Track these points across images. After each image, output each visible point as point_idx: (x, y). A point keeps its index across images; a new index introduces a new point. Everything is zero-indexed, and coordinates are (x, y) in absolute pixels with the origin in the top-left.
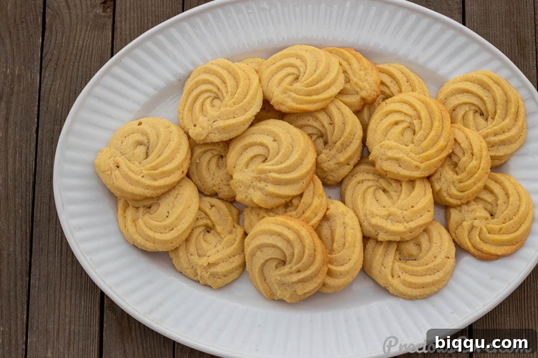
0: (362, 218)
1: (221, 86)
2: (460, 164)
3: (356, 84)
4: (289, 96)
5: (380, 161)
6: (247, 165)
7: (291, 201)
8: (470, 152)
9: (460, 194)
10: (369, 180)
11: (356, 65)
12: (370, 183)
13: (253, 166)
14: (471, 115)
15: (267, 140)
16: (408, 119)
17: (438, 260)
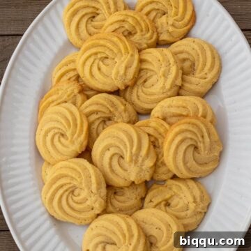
0: (165, 95)
1: (65, 188)
2: (130, 29)
3: (69, 96)
4: (76, 139)
5: (126, 81)
6: (126, 170)
7: (152, 142)
8: (122, 23)
9: (150, 31)
10: (137, 92)
11: (54, 97)
12: (140, 91)
13: (126, 166)
14: (95, 23)
15: (108, 155)
16: (97, 61)
17: (196, 47)
